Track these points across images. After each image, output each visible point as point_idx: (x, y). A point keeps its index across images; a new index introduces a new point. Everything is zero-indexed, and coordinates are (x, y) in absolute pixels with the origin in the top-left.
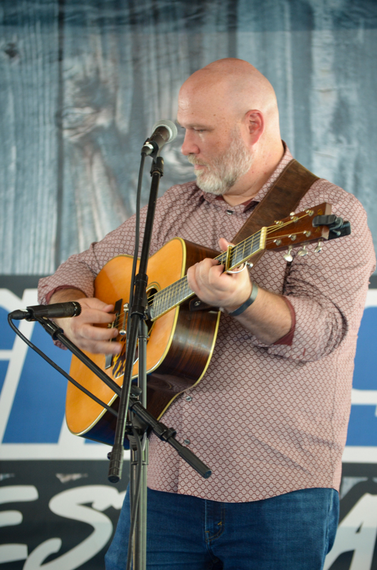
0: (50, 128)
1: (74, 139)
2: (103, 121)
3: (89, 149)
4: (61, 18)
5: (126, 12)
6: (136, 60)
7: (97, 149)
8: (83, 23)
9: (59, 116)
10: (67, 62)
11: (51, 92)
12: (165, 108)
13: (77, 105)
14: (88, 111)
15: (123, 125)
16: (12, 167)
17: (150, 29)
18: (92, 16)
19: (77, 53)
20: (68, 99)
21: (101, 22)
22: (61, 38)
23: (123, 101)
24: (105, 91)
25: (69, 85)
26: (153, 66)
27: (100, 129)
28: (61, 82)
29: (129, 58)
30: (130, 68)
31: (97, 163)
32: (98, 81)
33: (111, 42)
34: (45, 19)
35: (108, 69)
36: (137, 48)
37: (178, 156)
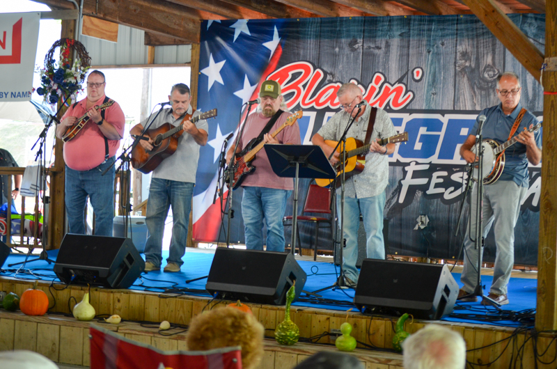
0: (453, 66)
1: (459, 70)
2: (467, 64)
3: (463, 73)
4: (457, 34)
5: (475, 33)
6: (477, 47)
7: (466, 73)
8: (463, 36)
9: (455, 63)
10: (458, 47)
11: (453, 56)
12: (485, 60)
13: (460, 60)
14: (463, 61)
15: (473, 66)
16: (442, 78)
17: (482, 38)
18: (465, 34)
19: (461, 44)
20: (458, 58)
21: (468, 35)
22: (457, 40)
23: (473, 58)
24: (468, 55)
25: (458, 54)
26: (482, 49)
27: (467, 67)
28: (456, 53)
29: (475, 46)
30: (476, 50)
31: (466, 76)
32: (466, 52)
33: (471, 42)
34: (452, 35)
35: (469, 49)
36: (478, 43)
37: (488, 75)
